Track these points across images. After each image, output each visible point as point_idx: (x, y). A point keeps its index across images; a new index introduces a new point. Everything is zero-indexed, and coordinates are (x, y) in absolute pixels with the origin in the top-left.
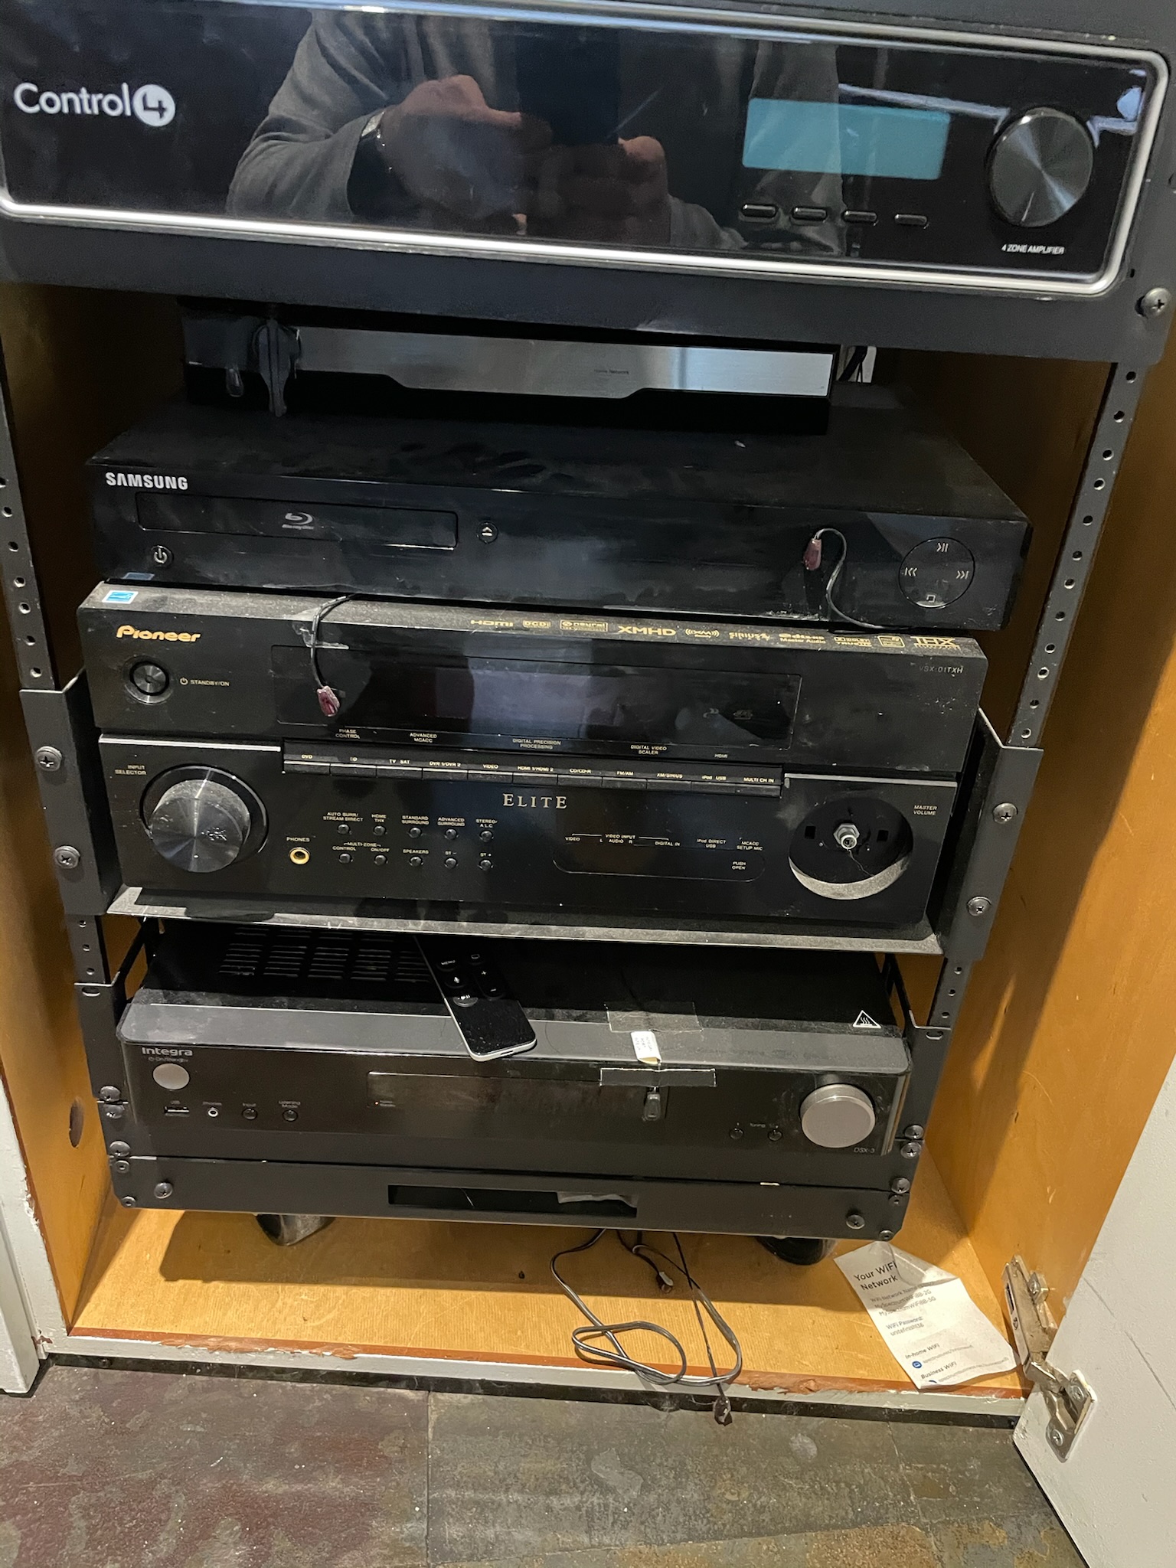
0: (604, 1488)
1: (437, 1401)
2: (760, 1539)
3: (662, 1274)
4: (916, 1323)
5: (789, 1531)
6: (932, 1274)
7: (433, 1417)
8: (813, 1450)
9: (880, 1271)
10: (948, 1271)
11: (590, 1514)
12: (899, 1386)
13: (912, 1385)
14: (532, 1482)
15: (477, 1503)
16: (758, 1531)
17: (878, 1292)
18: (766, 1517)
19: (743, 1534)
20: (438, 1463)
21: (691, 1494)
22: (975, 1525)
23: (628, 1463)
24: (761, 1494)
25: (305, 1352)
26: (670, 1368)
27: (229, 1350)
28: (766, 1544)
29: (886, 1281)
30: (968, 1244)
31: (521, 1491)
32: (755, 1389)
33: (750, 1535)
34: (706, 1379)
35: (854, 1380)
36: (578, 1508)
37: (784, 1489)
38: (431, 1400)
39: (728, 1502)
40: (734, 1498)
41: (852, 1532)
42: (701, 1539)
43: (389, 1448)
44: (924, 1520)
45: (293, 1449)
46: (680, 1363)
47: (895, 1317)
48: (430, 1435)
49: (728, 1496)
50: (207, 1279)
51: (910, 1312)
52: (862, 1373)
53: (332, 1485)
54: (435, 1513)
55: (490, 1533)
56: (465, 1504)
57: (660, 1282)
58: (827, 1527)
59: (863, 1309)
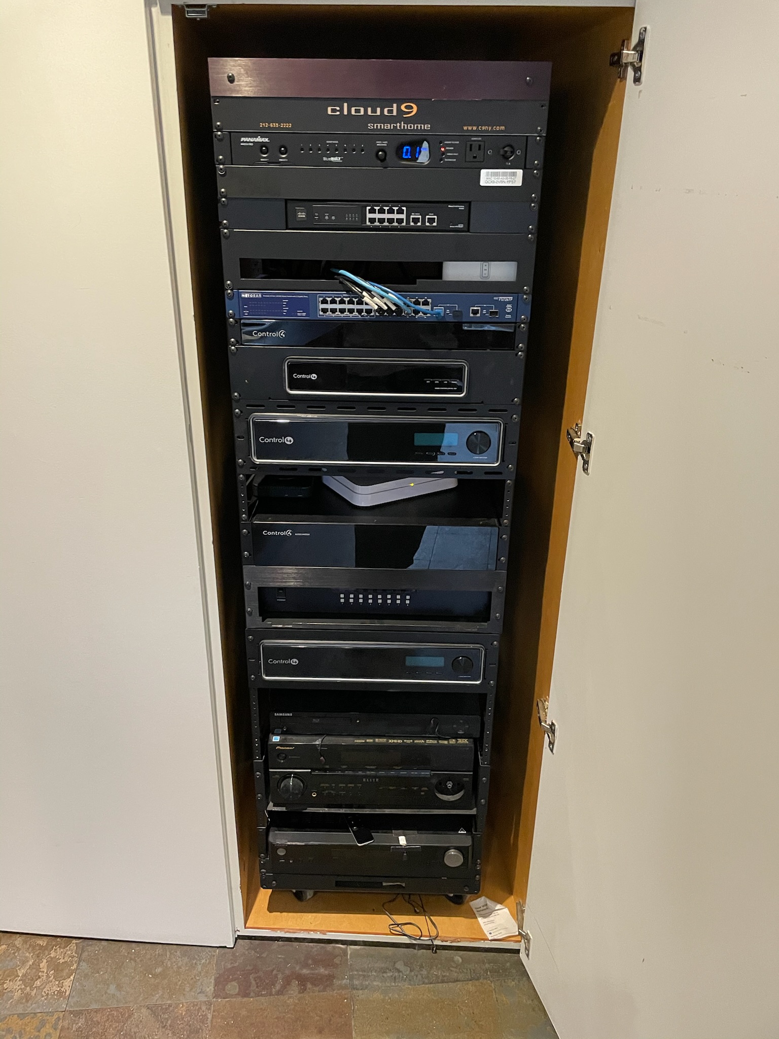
0: (399, 971)
1: (350, 948)
2: (443, 984)
3: (416, 909)
4: (492, 922)
5: (451, 982)
6: (499, 906)
7: (349, 952)
8: (460, 960)
9: (483, 906)
10: (504, 906)
11: (395, 978)
12: (484, 940)
13: (488, 940)
14: (378, 970)
15: (363, 975)
16: (443, 982)
17: (482, 912)
18: (445, 978)
19: (438, 983)
20: (351, 965)
21: (424, 972)
22: (506, 980)
23: (406, 964)
24: (444, 972)
25: (312, 932)
26: (417, 936)
27: (290, 932)
28: (445, 985)
29: (485, 909)
30: (512, 897)
31: (375, 972)
32: (442, 942)
33: (440, 983)
34: (428, 938)
35: (472, 938)
36: (392, 976)
37: (451, 971)
38: (348, 948)
39: (434, 974)
40: (437, 973)
41: (470, 982)
42: (427, 984)
43: (337, 961)
44: (491, 979)
45: (310, 962)
46: (420, 934)
47: (486, 920)
48: (349, 957)
49: (435, 973)
50: (281, 912)
51: (491, 918)
52: (474, 936)
53: (322, 970)
54: (351, 978)
55: (367, 983)
56: (360, 975)
57: (415, 911)
58: (463, 981)
59: (477, 918)
